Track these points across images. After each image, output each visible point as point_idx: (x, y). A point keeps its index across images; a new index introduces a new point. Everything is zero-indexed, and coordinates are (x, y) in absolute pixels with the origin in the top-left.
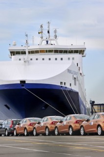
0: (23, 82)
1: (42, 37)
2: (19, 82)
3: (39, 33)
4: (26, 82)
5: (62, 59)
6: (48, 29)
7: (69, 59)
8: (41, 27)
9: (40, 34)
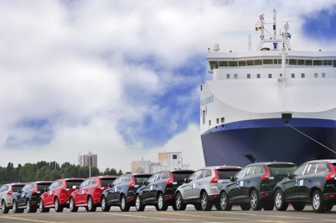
0: (287, 116)
1: (262, 37)
2: (281, 117)
3: (257, 29)
4: (293, 117)
5: (303, 76)
6: (273, 22)
7: (316, 75)
8: (262, 18)
9: (260, 31)
